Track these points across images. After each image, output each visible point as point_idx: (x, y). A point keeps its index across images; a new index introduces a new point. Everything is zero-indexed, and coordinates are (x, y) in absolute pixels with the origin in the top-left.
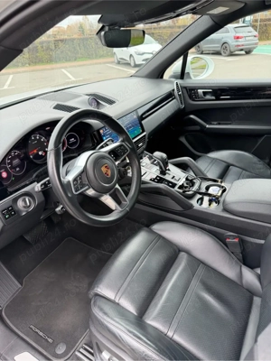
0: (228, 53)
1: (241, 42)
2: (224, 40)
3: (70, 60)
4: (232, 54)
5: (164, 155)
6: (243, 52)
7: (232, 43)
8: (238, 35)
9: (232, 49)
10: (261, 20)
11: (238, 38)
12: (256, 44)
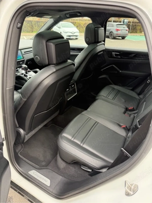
0: (112, 37)
1: (119, 32)
2: (111, 31)
3: (29, 32)
4: (114, 38)
5: (27, 66)
6: (121, 38)
7: (115, 32)
8: (118, 28)
9: (115, 36)
10: (133, 22)
11: (118, 30)
12: (127, 34)
